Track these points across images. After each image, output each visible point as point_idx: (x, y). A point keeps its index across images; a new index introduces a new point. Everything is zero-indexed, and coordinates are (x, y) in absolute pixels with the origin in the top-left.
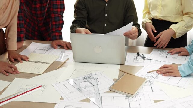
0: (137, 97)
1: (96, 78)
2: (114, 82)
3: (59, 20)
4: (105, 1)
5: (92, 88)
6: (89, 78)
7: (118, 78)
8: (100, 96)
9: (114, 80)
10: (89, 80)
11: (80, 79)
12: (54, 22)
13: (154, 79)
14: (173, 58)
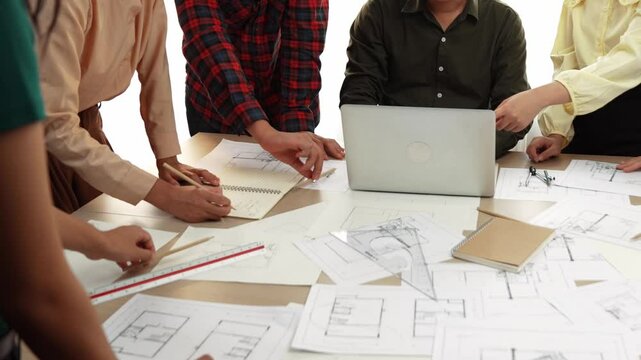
0: (528, 273)
1: (415, 230)
2: (464, 237)
3: (309, 80)
4: (440, 29)
5: (404, 253)
6: (395, 228)
7: (475, 229)
8: (427, 270)
9: (465, 233)
10: (396, 233)
11: (370, 231)
12: (295, 83)
13: (584, 232)
14: (630, 182)
